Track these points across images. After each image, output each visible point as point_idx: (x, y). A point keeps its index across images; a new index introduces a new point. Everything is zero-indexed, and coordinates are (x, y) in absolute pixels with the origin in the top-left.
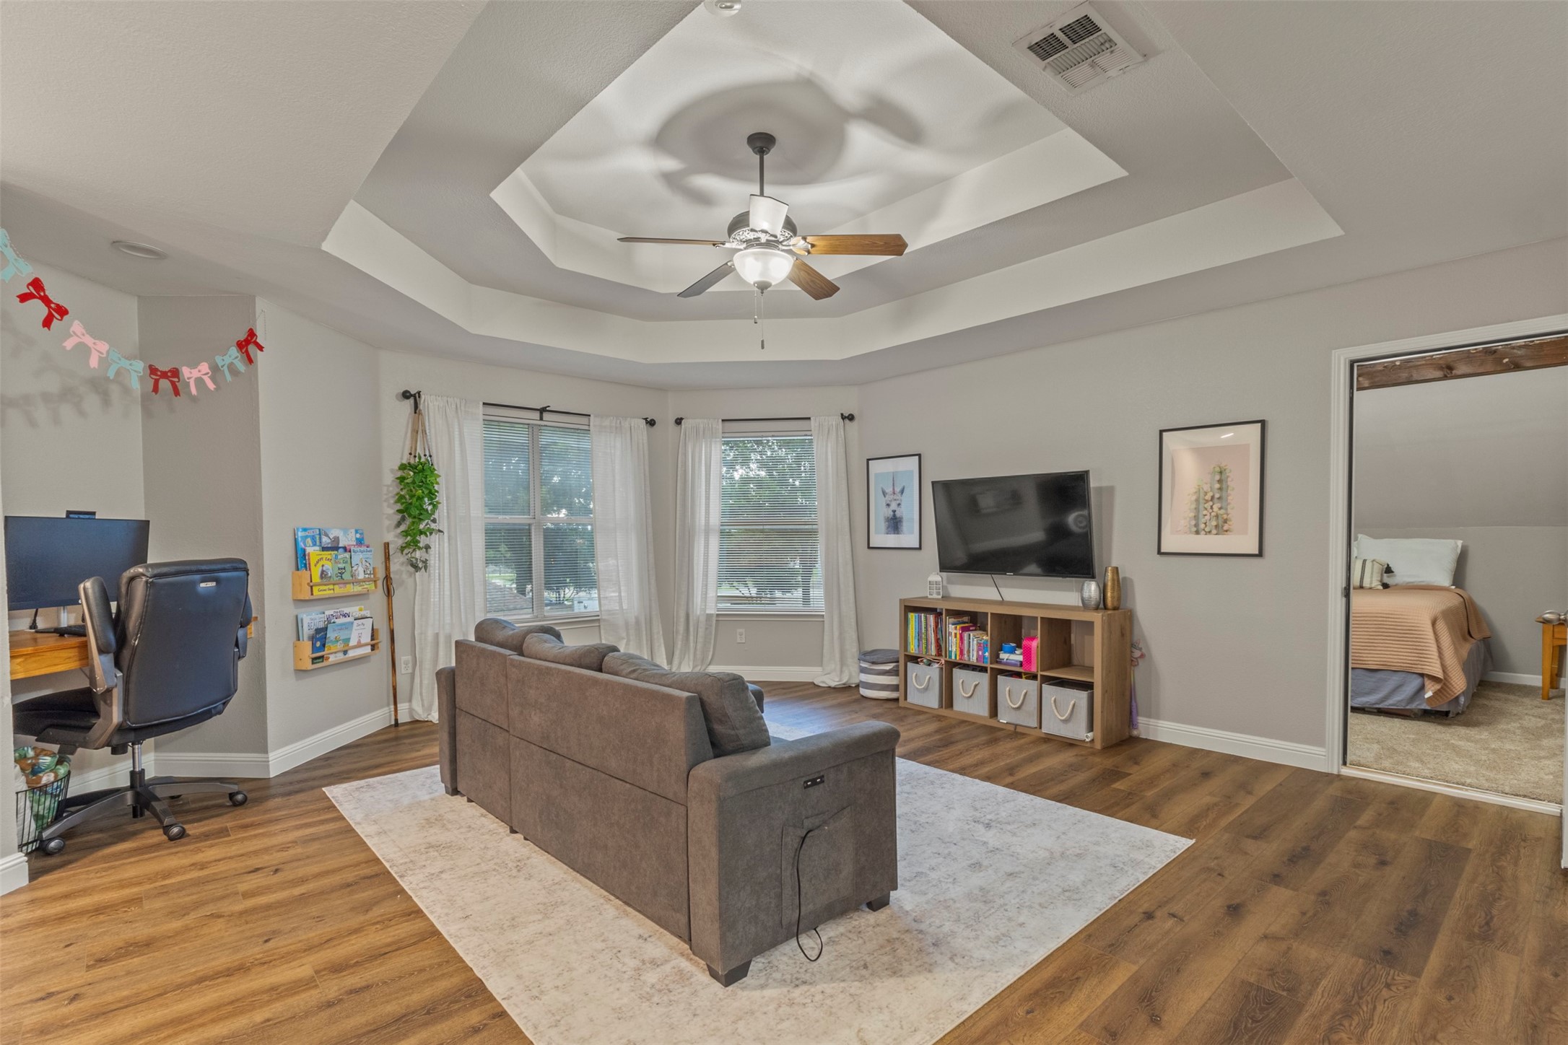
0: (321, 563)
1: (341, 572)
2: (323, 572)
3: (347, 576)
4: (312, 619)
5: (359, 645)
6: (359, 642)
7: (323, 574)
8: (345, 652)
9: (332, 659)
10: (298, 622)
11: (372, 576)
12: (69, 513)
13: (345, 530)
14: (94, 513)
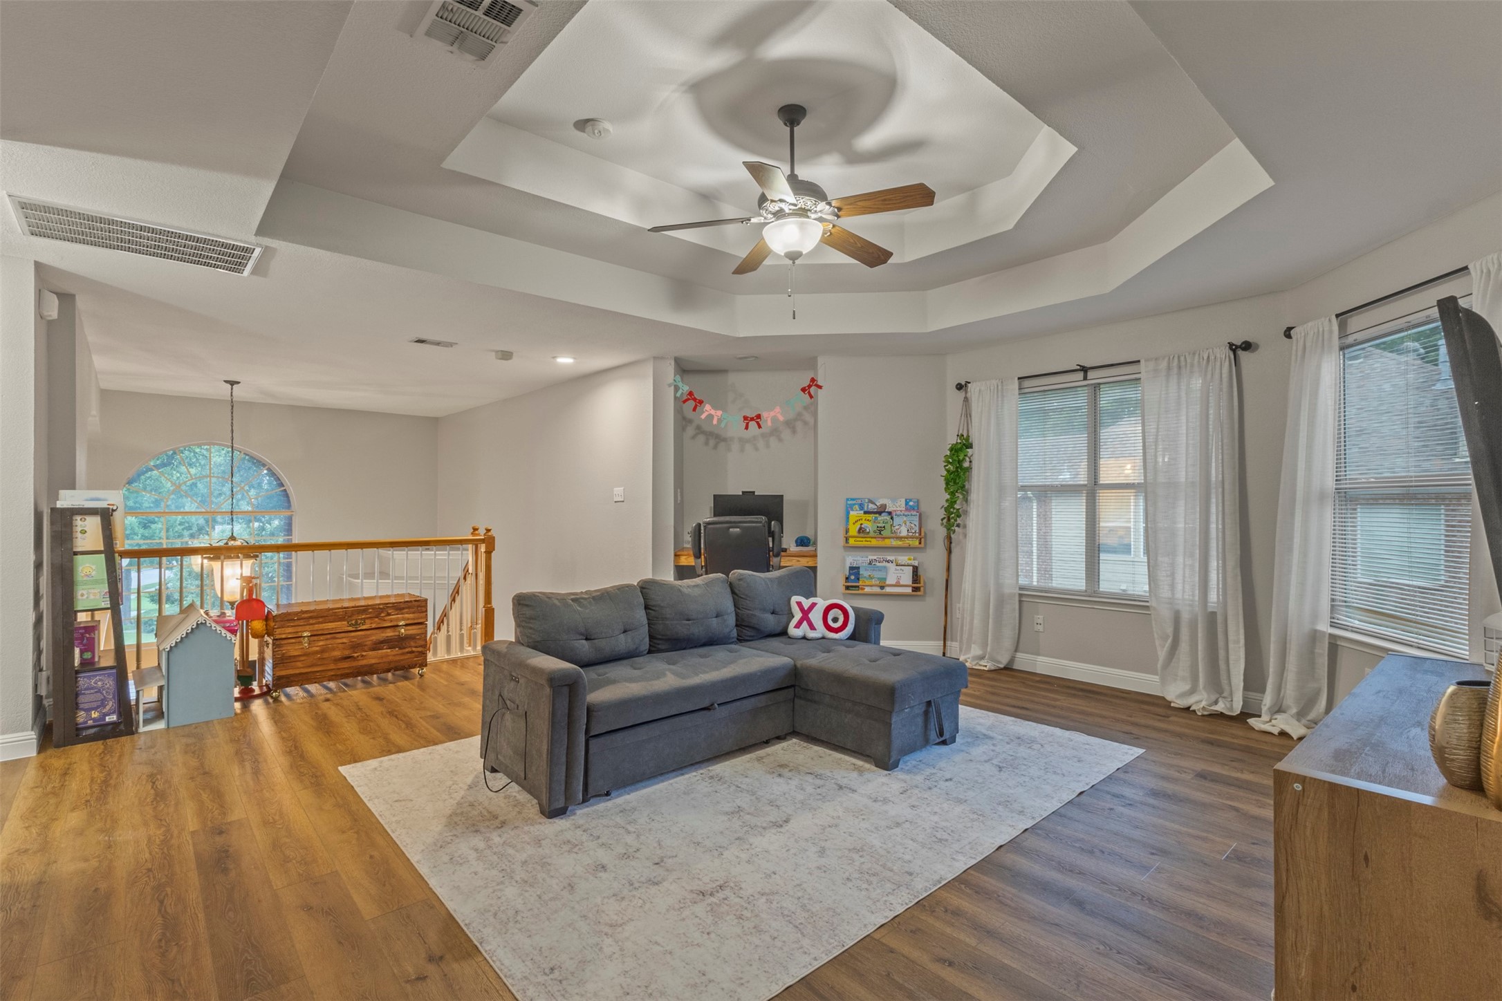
0: (861, 522)
1: (880, 530)
2: (860, 528)
3: (885, 533)
4: (851, 559)
5: (898, 585)
6: (898, 582)
7: (861, 530)
8: (882, 588)
9: (867, 590)
10: (844, 561)
11: (917, 535)
12: (743, 492)
13: (894, 500)
14: (754, 492)
